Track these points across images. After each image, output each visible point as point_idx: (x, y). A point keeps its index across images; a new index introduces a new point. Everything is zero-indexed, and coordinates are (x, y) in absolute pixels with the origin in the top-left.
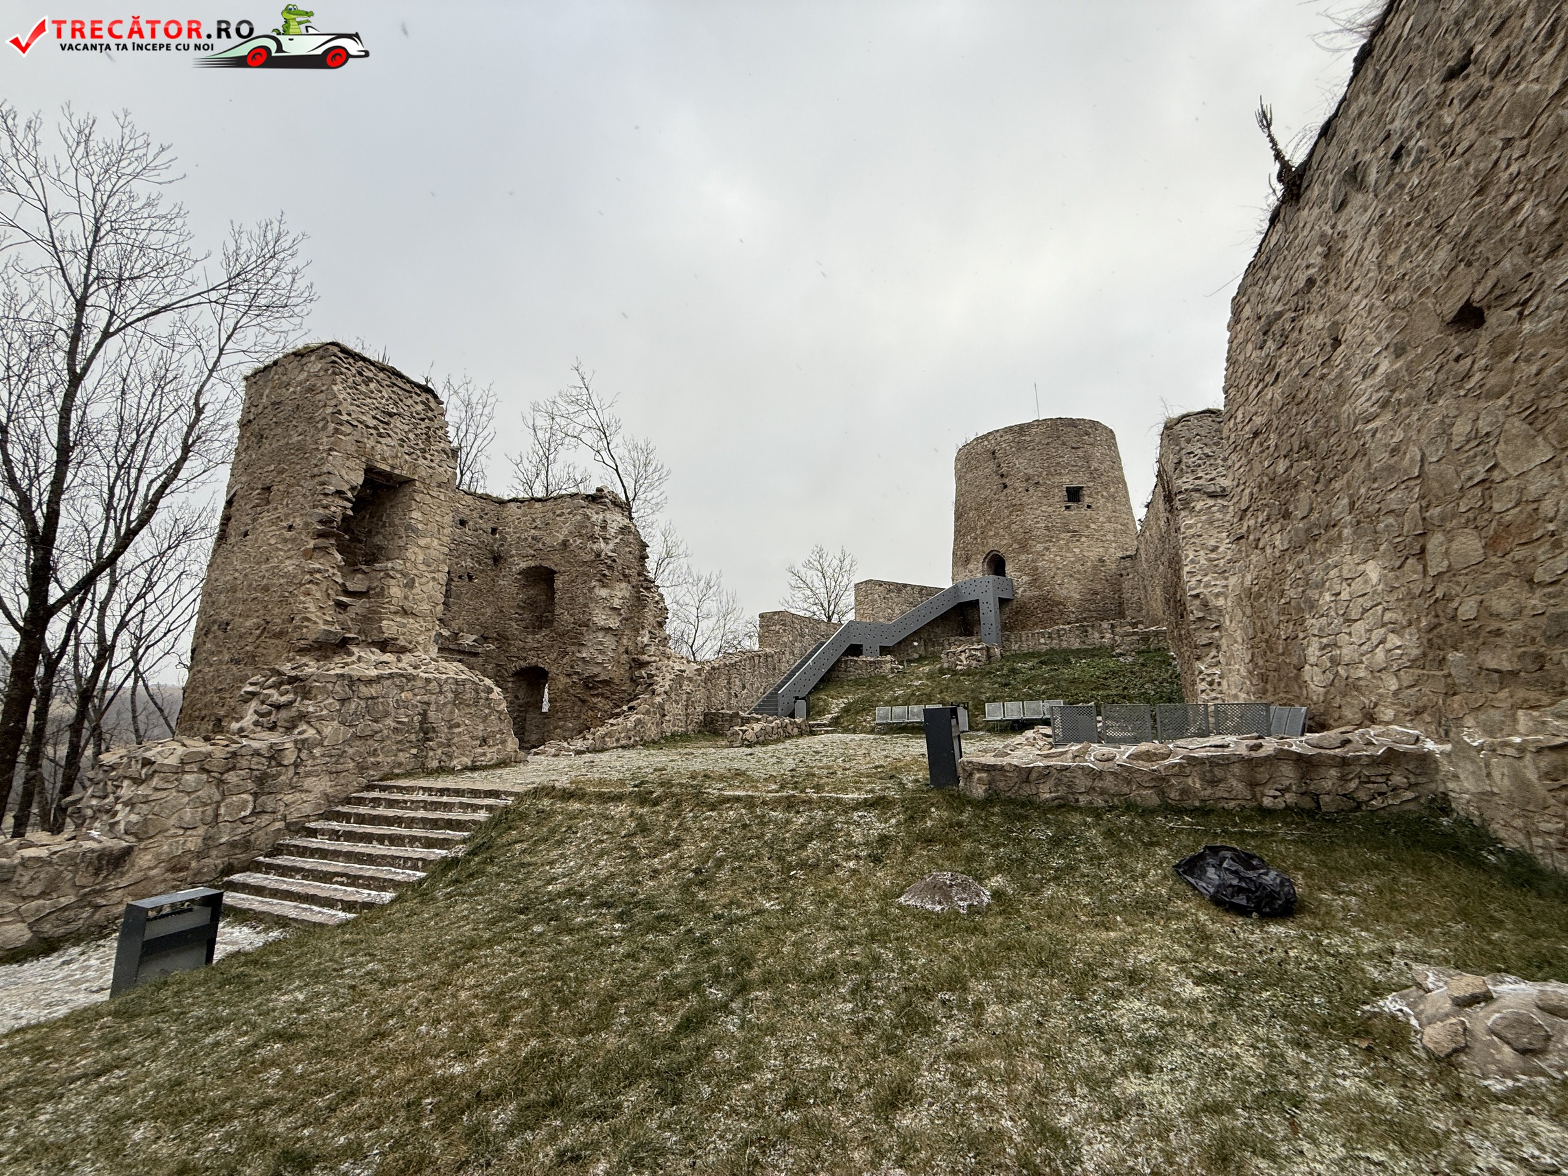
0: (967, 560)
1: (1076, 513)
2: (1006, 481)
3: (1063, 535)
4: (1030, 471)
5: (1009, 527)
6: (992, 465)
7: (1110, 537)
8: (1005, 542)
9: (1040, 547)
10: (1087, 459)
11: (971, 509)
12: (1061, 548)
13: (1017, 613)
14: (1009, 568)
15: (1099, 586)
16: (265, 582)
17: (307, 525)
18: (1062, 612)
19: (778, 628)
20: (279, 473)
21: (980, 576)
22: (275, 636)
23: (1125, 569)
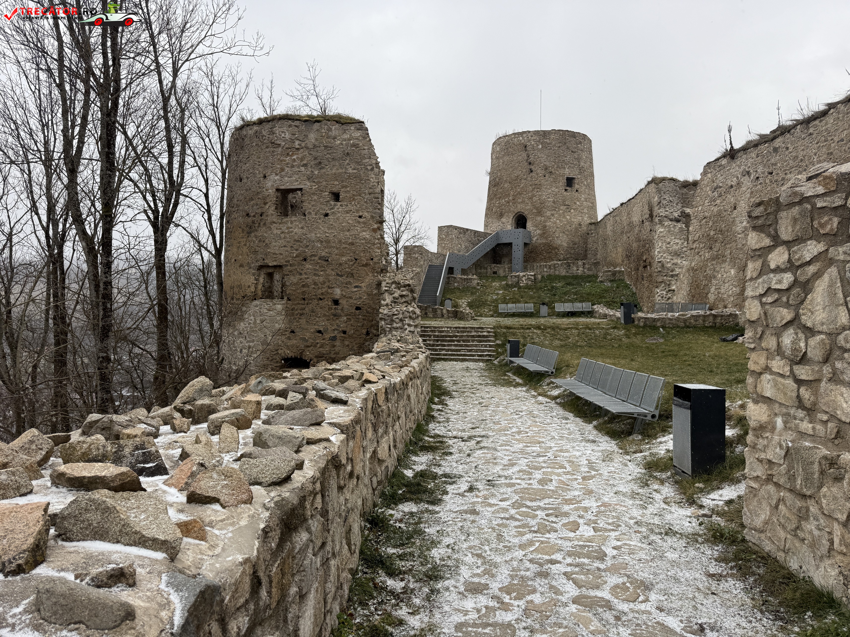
0: (501, 215)
1: (571, 193)
2: (532, 167)
3: (562, 207)
4: (547, 163)
5: (531, 198)
6: (524, 155)
7: (585, 211)
8: (528, 207)
9: (548, 213)
10: (579, 159)
11: (506, 181)
12: (560, 215)
13: (531, 252)
14: (529, 225)
15: (577, 240)
16: (350, 241)
17: (372, 217)
18: (556, 254)
19: (417, 255)
20: (343, 187)
21: (509, 227)
22: (363, 266)
23: (591, 230)
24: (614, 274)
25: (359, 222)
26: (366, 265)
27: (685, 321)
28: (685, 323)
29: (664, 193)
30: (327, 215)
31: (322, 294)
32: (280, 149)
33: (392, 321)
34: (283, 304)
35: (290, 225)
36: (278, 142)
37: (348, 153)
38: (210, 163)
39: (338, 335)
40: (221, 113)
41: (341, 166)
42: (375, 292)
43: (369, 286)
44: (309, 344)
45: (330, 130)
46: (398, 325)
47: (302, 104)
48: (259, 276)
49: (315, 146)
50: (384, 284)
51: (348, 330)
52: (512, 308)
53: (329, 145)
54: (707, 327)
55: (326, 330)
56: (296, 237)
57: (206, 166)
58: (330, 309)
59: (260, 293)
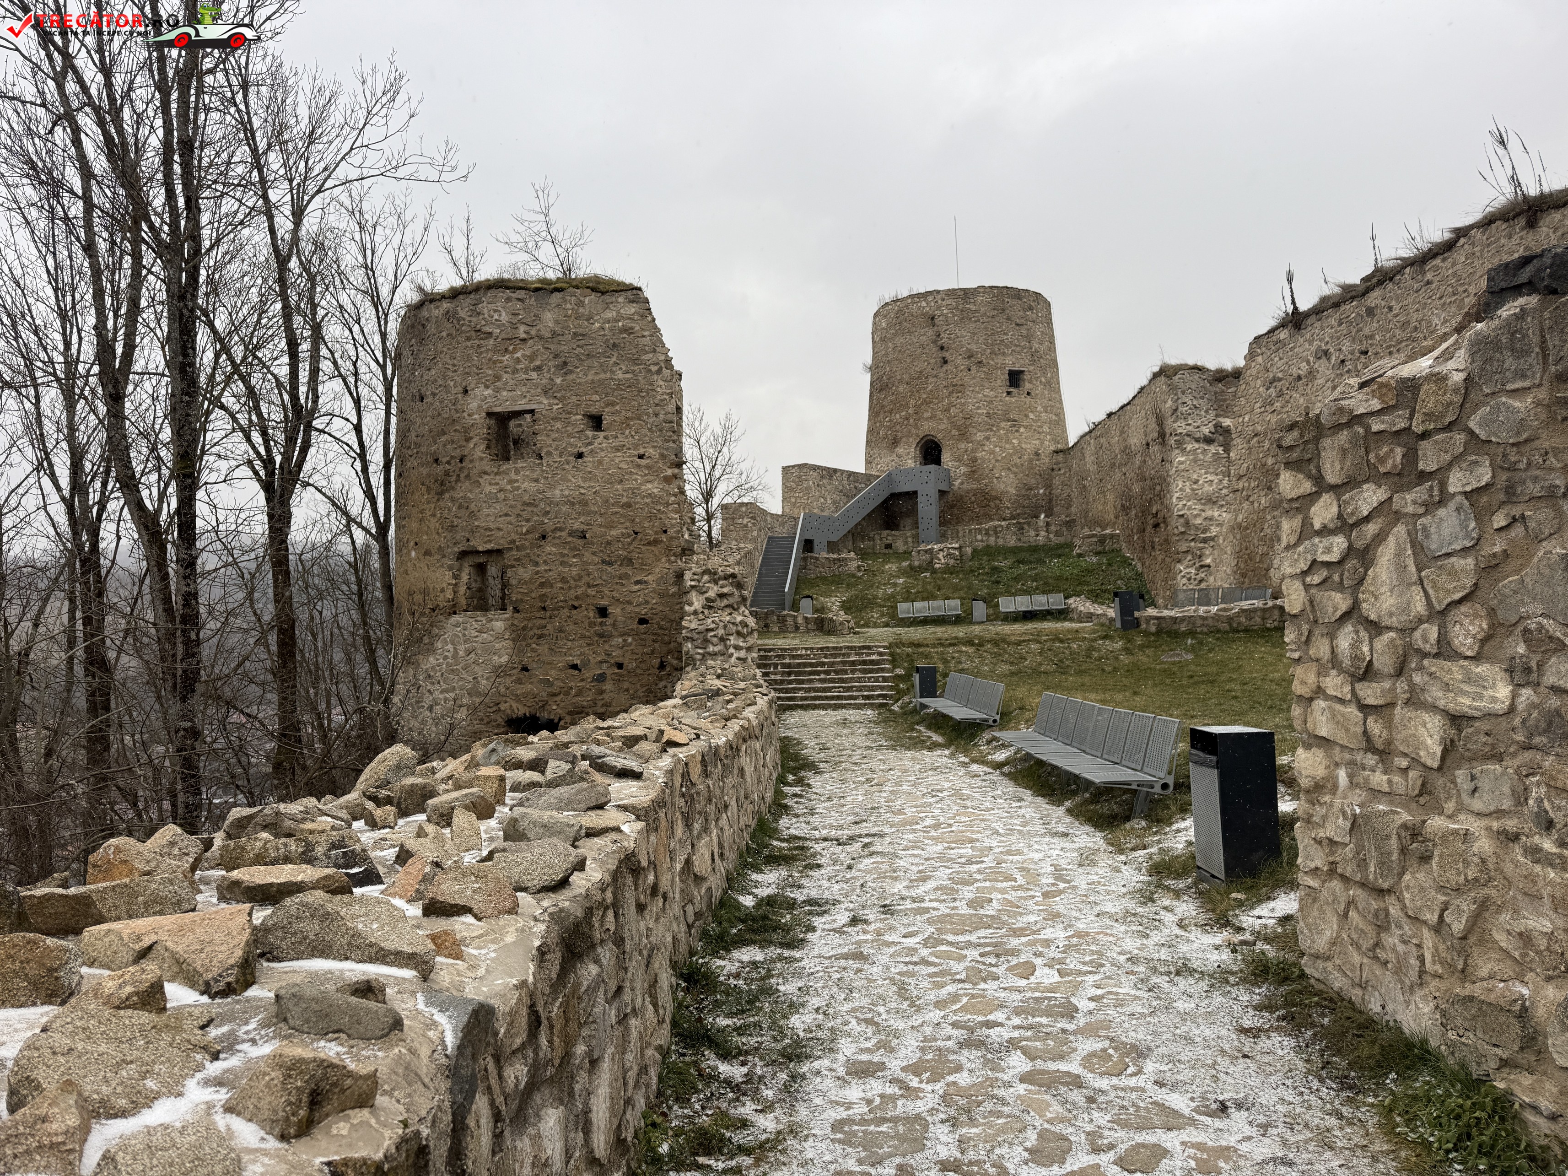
0: (895, 442)
1: (1018, 399)
2: (947, 355)
3: (1003, 424)
4: (973, 347)
5: (948, 410)
6: (931, 332)
7: (1046, 428)
8: (943, 427)
9: (980, 436)
10: (1029, 338)
11: (901, 381)
12: (1000, 438)
13: (952, 507)
14: (946, 457)
15: (1033, 481)
16: (625, 500)
17: (663, 456)
18: (998, 508)
19: (745, 521)
20: (607, 405)
21: (910, 463)
22: (649, 544)
23: (1058, 463)
24: (1102, 540)
25: (639, 466)
26: (656, 542)
27: (1230, 619)
28: (1230, 625)
29: (1183, 393)
30: (580, 456)
31: (577, 598)
32: (491, 341)
33: (706, 641)
34: (507, 619)
35: (513, 476)
36: (487, 329)
37: (614, 345)
38: (362, 369)
39: (609, 672)
40: (380, 280)
41: (603, 368)
42: (673, 590)
43: (661, 579)
44: (555, 690)
45: (581, 304)
46: (716, 649)
47: (526, 257)
48: (460, 570)
49: (554, 334)
50: (688, 575)
51: (626, 662)
52: (921, 608)
53: (580, 331)
54: (1269, 629)
55: (586, 663)
56: (526, 498)
57: (356, 374)
58: (592, 624)
59: (463, 602)
